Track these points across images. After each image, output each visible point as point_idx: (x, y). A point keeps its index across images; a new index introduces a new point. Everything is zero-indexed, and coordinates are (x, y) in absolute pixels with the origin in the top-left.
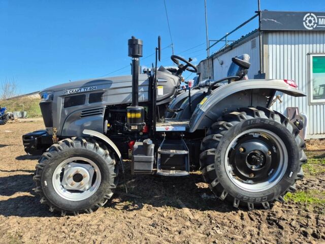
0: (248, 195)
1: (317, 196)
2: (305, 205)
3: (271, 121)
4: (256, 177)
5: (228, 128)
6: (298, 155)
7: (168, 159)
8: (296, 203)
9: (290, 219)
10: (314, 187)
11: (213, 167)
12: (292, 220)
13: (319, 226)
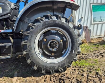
0: (50, 66)
1: (91, 61)
2: (83, 68)
3: (60, 22)
4: (55, 55)
5: (34, 27)
6: (77, 40)
7: (5, 49)
8: (79, 67)
9: (72, 78)
10: (90, 57)
11: (27, 51)
12: (74, 78)
13: (88, 81)
